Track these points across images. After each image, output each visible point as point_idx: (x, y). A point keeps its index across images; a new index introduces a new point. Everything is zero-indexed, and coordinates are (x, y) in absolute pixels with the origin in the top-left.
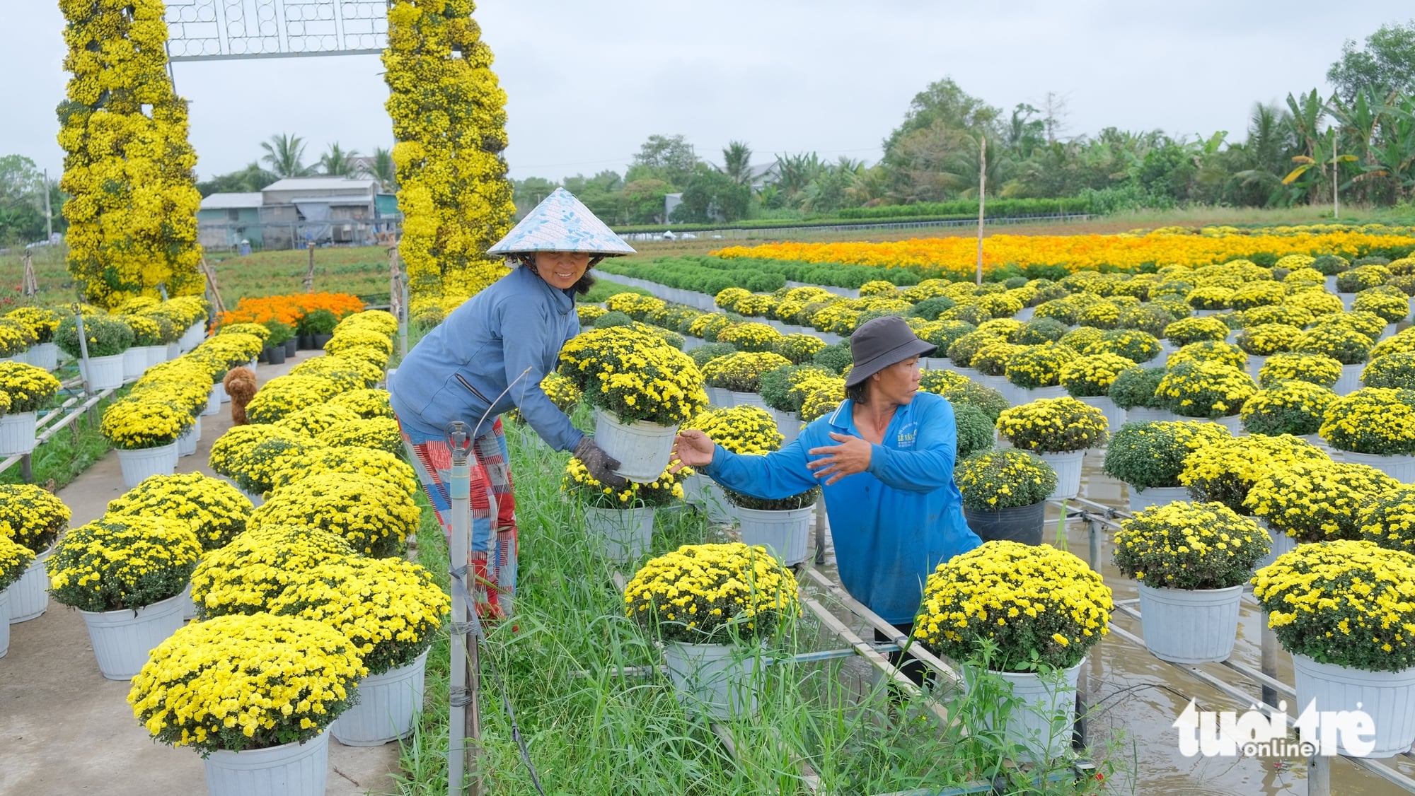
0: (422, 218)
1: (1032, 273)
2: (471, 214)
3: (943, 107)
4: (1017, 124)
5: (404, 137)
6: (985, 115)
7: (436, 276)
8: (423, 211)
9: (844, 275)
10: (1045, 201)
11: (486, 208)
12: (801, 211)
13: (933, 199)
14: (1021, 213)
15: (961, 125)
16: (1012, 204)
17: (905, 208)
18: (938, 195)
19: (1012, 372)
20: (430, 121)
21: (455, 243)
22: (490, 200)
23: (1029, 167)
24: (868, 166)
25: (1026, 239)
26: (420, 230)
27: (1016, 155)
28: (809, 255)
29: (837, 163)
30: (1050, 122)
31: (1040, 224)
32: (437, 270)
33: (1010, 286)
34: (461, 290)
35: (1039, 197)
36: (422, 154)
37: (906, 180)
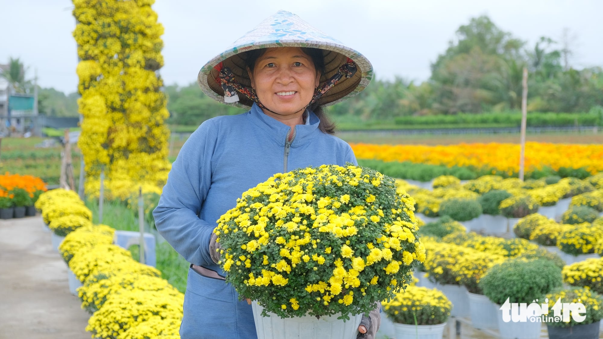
0: (96, 120)
1: (563, 174)
2: (134, 118)
3: (481, 38)
4: (539, 53)
5: (86, 57)
6: (514, 45)
7: (105, 165)
8: (98, 114)
9: (417, 172)
10: (564, 116)
11: (146, 113)
12: (363, 118)
13: (471, 111)
14: (544, 125)
15: (494, 52)
16: (537, 118)
17: (449, 118)
18: (476, 107)
19: (562, 244)
20: (105, 46)
21: (121, 140)
22: (149, 106)
23: (549, 88)
24: (418, 84)
25: (553, 146)
26: (96, 128)
27: (539, 78)
28: (383, 155)
29: (393, 80)
30: (565, 51)
31: (559, 134)
32: (106, 160)
33: (549, 183)
34: (125, 176)
35: (558, 111)
36: (99, 71)
37: (450, 95)
